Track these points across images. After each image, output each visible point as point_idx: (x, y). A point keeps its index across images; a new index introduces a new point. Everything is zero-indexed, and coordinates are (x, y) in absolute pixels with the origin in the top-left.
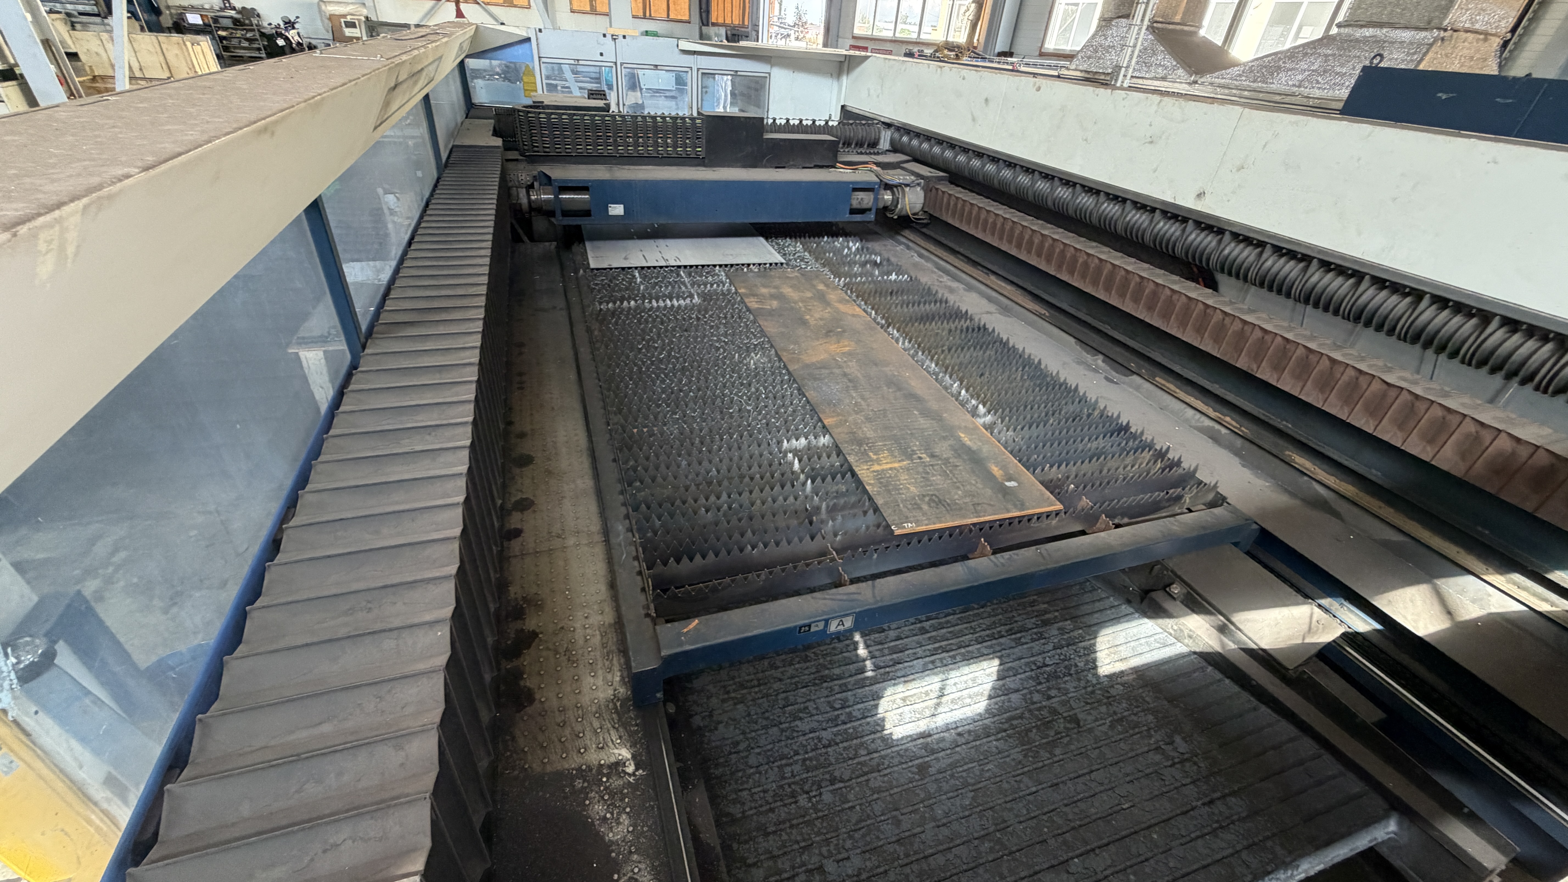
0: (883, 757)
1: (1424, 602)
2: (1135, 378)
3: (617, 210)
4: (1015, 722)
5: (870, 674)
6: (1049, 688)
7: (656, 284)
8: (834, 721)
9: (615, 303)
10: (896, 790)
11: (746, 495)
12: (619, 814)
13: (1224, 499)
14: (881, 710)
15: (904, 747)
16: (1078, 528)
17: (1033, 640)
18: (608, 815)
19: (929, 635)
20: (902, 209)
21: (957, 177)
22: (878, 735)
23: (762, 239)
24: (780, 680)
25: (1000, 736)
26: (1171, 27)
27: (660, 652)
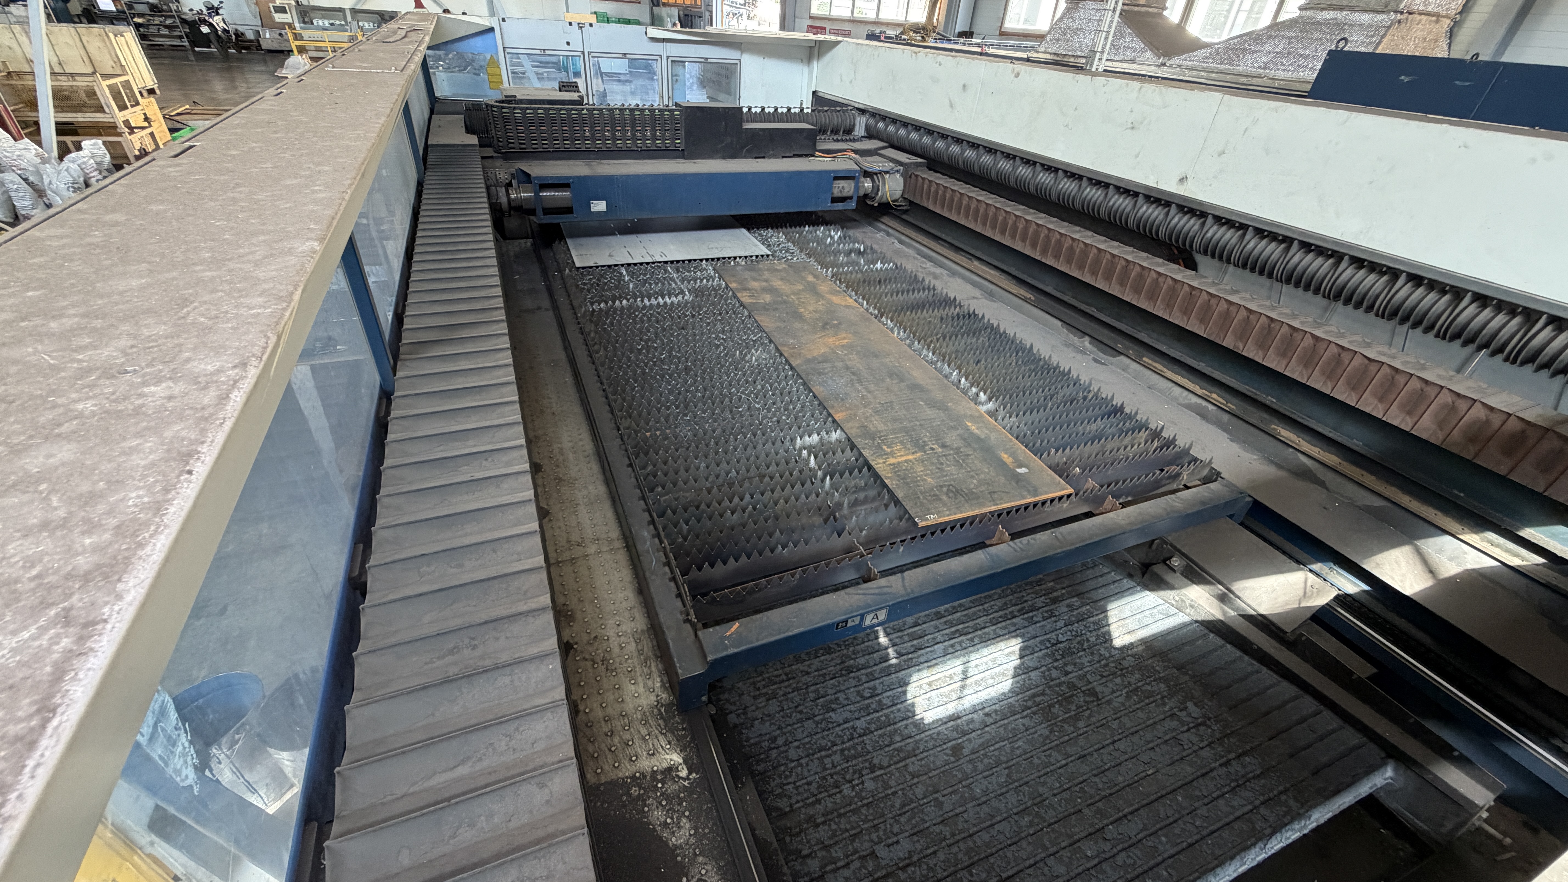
0: (917, 742)
1: (1408, 562)
2: (1122, 358)
3: (599, 206)
4: (1038, 699)
5: (894, 661)
6: (1065, 665)
7: (645, 281)
8: (866, 710)
9: (606, 303)
10: (934, 773)
11: (768, 494)
12: (679, 818)
13: (1218, 474)
14: (909, 696)
15: (936, 731)
17: (1044, 619)
18: (669, 821)
19: (944, 619)
20: (882, 197)
21: (935, 163)
22: (910, 720)
23: (744, 231)
24: (808, 673)
25: (1025, 713)
27: (705, 657)
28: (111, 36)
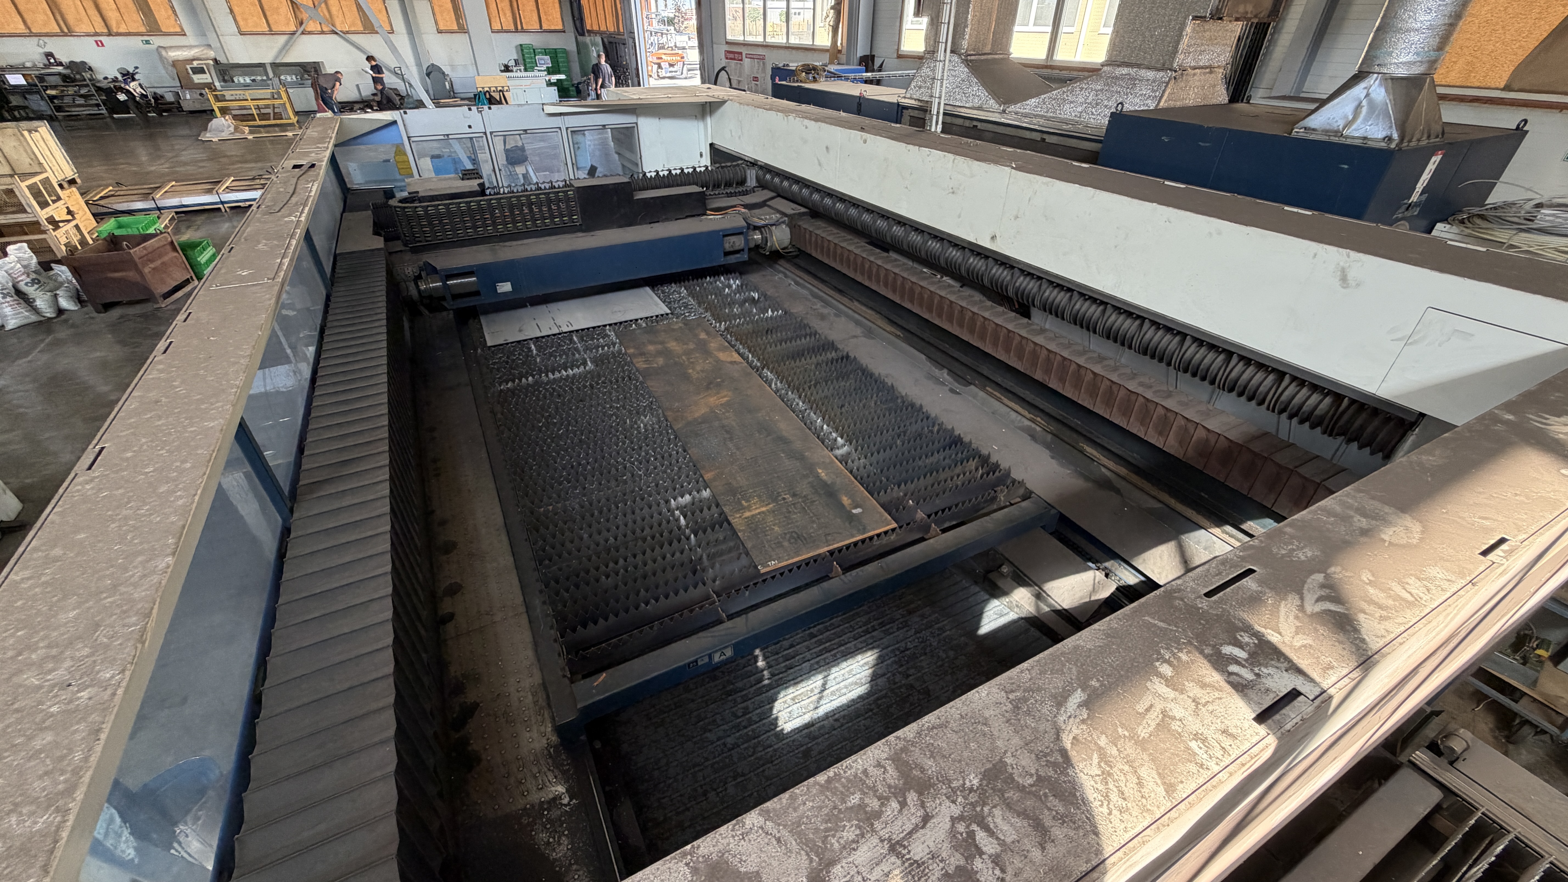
0: (775, 750)
1: (1170, 555)
2: (972, 387)
3: (505, 287)
4: (879, 702)
5: (766, 682)
6: (908, 669)
7: (551, 355)
8: (738, 728)
9: (514, 381)
10: (785, 774)
11: (640, 557)
12: (559, 837)
13: (1031, 492)
14: (775, 711)
15: (792, 739)
16: (917, 536)
17: (898, 629)
18: (551, 840)
19: (816, 639)
20: (771, 247)
21: (815, 213)
22: (773, 732)
23: (648, 289)
24: (693, 701)
25: (867, 716)
26: (983, 57)
27: (576, 706)
28: (26, 133)
